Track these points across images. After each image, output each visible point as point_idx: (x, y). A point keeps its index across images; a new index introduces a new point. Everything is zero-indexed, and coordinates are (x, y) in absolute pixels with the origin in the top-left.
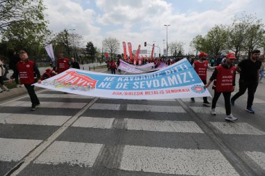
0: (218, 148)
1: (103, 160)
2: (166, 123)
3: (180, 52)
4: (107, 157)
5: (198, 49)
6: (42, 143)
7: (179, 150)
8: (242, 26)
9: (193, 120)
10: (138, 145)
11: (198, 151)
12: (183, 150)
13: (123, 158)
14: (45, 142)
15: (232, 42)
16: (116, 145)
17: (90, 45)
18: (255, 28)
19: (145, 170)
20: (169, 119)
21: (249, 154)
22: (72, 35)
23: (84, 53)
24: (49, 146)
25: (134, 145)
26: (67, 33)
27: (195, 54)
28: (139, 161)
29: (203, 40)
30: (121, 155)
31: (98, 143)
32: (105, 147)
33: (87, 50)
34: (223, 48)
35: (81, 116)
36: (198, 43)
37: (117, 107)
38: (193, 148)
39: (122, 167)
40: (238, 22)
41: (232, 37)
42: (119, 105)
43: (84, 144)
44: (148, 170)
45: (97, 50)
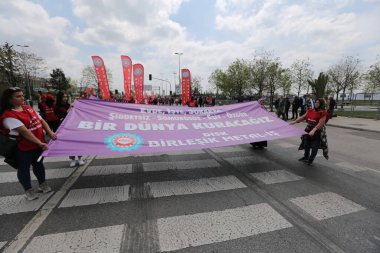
0: (265, 200)
1: (132, 246)
2: (202, 181)
3: (196, 90)
4: (137, 240)
5: (218, 85)
6: (7, 245)
7: (226, 211)
8: (263, 63)
9: (232, 174)
10: (174, 215)
11: (246, 208)
12: (230, 210)
13: (161, 236)
14: (13, 244)
15: (255, 80)
16: (144, 221)
17: (58, 74)
18: (275, 66)
19: (193, 245)
20: (203, 177)
21: (293, 200)
22: (22, 55)
23: (46, 87)
24: (24, 247)
25: (170, 216)
26: (9, 51)
27: (215, 92)
28: (182, 236)
29: (224, 76)
30: (156, 233)
31: (116, 223)
32: (129, 227)
33: (52, 81)
34: (246, 87)
35: (71, 188)
36: (218, 78)
37: (129, 168)
38: (241, 206)
39: (163, 249)
40: (259, 58)
41: (254, 74)
42: (130, 166)
43: (91, 231)
44: (198, 244)
45: (71, 83)
